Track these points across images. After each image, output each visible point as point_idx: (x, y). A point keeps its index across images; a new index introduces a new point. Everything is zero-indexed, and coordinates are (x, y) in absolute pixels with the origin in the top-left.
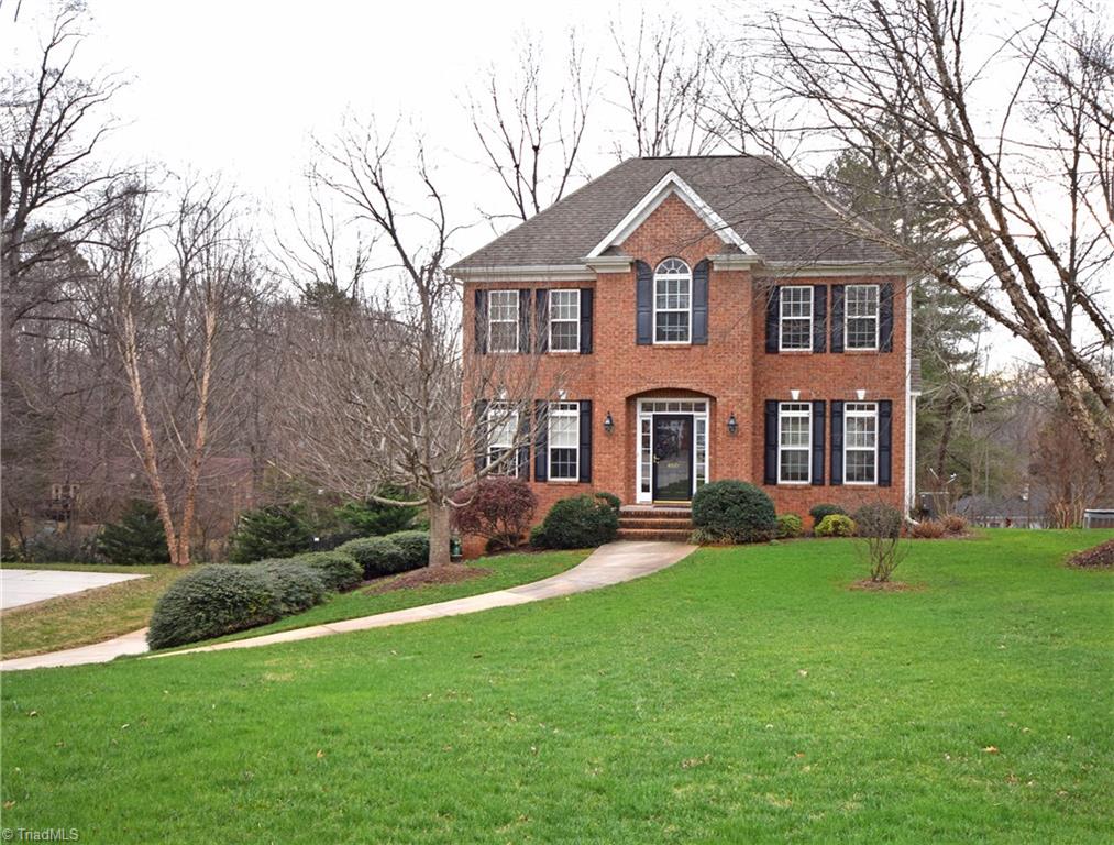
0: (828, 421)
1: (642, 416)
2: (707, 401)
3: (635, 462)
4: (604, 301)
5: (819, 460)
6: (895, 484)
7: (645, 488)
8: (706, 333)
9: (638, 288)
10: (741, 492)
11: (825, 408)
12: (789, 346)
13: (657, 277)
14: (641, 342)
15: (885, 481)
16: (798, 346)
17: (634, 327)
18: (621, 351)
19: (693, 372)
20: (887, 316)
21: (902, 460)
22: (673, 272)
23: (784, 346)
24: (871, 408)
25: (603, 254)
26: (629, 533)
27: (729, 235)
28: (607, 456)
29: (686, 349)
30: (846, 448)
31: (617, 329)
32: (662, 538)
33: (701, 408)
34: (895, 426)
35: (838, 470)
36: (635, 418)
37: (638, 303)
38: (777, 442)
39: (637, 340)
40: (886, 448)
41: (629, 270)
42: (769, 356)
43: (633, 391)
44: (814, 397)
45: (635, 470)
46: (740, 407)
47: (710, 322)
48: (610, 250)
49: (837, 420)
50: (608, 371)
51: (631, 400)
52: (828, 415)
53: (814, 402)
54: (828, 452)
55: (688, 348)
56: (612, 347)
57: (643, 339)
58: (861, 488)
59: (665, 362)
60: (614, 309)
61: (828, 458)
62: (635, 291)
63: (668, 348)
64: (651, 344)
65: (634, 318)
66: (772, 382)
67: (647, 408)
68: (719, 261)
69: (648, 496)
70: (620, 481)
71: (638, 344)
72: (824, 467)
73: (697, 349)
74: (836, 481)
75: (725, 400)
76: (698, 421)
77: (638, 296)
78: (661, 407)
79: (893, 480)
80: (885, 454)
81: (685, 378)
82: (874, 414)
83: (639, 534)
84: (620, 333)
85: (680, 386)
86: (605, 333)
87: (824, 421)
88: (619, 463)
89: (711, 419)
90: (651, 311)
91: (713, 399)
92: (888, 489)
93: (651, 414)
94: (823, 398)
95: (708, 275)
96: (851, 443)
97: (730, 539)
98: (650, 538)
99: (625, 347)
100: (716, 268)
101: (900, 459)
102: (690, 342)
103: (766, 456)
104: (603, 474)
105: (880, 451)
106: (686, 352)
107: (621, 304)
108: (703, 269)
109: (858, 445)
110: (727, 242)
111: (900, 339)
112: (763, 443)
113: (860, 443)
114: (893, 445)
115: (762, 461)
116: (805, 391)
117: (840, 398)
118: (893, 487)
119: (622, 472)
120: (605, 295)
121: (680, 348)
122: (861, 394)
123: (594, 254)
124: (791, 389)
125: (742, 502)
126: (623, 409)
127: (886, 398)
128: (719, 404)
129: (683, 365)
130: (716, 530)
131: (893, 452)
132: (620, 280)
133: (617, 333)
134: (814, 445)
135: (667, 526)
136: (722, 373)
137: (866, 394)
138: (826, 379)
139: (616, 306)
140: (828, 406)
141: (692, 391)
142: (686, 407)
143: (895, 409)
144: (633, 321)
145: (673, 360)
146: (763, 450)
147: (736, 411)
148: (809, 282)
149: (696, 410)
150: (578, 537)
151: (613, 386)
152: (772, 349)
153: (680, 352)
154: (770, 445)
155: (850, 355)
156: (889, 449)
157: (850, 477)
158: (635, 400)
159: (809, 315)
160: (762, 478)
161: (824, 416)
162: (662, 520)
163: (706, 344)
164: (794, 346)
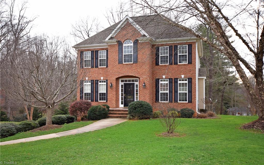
0: (173, 84)
1: (121, 84)
2: (138, 79)
3: (119, 96)
4: (110, 52)
5: (171, 96)
6: (193, 102)
7: (122, 104)
8: (137, 60)
9: (119, 48)
10: (141, 104)
11: (172, 81)
12: (162, 63)
13: (124, 45)
14: (120, 63)
15: (190, 101)
16: (165, 63)
17: (118, 59)
18: (114, 66)
19: (134, 71)
20: (190, 53)
21: (195, 95)
22: (128, 43)
23: (161, 63)
24: (186, 80)
25: (109, 39)
26: (111, 116)
27: (143, 32)
28: (111, 94)
29: (131, 64)
30: (179, 92)
31: (113, 60)
32: (120, 117)
33: (136, 81)
34: (193, 85)
35: (177, 98)
36: (119, 84)
37: (119, 52)
38: (159, 90)
39: (119, 62)
40: (190, 92)
41: (116, 43)
42: (157, 66)
43: (118, 77)
44: (169, 77)
45: (119, 98)
46: (146, 80)
47: (138, 57)
48: (111, 38)
49: (176, 84)
50: (111, 71)
51: (117, 79)
52: (173, 82)
53: (169, 79)
54: (173, 93)
55: (132, 64)
56: (112, 65)
57: (120, 62)
58: (183, 103)
59: (126, 68)
60: (113, 54)
61: (173, 95)
62: (118, 49)
63: (127, 64)
64: (122, 63)
65: (118, 56)
66: (157, 73)
67: (122, 81)
68: (141, 40)
69: (123, 106)
70: (114, 101)
71: (119, 64)
72: (172, 97)
73: (135, 64)
74: (176, 101)
75: (142, 78)
76: (136, 85)
77: (119, 51)
78: (126, 81)
79: (192, 101)
80: (190, 93)
81: (132, 72)
82: (187, 82)
83: (114, 116)
84: (114, 61)
85: (130, 75)
86: (110, 61)
87: (172, 84)
88: (114, 96)
89: (139, 84)
90: (122, 55)
91: (139, 78)
92: (191, 103)
93: (123, 83)
94: (172, 78)
95: (137, 44)
96: (180, 90)
97: (137, 118)
98: (117, 117)
99: (116, 64)
100: (139, 42)
101: (194, 95)
102: (133, 63)
103: (156, 94)
104: (110, 99)
105: (188, 93)
106: (132, 65)
107: (114, 53)
108: (136, 42)
109: (182, 91)
110: (142, 34)
111: (194, 60)
112: (155, 91)
113: (183, 90)
114: (192, 91)
115: (155, 96)
116: (167, 76)
117: (177, 78)
118: (193, 103)
119: (114, 99)
120: (110, 51)
121: (130, 64)
122: (183, 76)
123: (107, 39)
124: (163, 75)
125: (141, 107)
126: (115, 82)
127: (190, 77)
128: (141, 80)
129: (131, 69)
130: (133, 115)
131: (192, 93)
132: (114, 46)
133: (113, 61)
134: (169, 91)
135: (123, 114)
136: (141, 71)
137: (184, 76)
138: (173, 72)
139: (113, 53)
140: (173, 80)
141: (133, 76)
142: (133, 81)
143: (193, 80)
144: (118, 58)
145: (128, 68)
146: (155, 93)
147: (146, 81)
148: (167, 45)
149: (135, 82)
150: (95, 117)
151: (112, 75)
152: (157, 64)
153: (130, 65)
154: (157, 91)
155: (180, 65)
156: (191, 92)
157: (180, 100)
158: (119, 79)
159: (168, 54)
160: (155, 100)
161: (172, 83)
162: (122, 112)
163: (137, 63)
164: (164, 63)
